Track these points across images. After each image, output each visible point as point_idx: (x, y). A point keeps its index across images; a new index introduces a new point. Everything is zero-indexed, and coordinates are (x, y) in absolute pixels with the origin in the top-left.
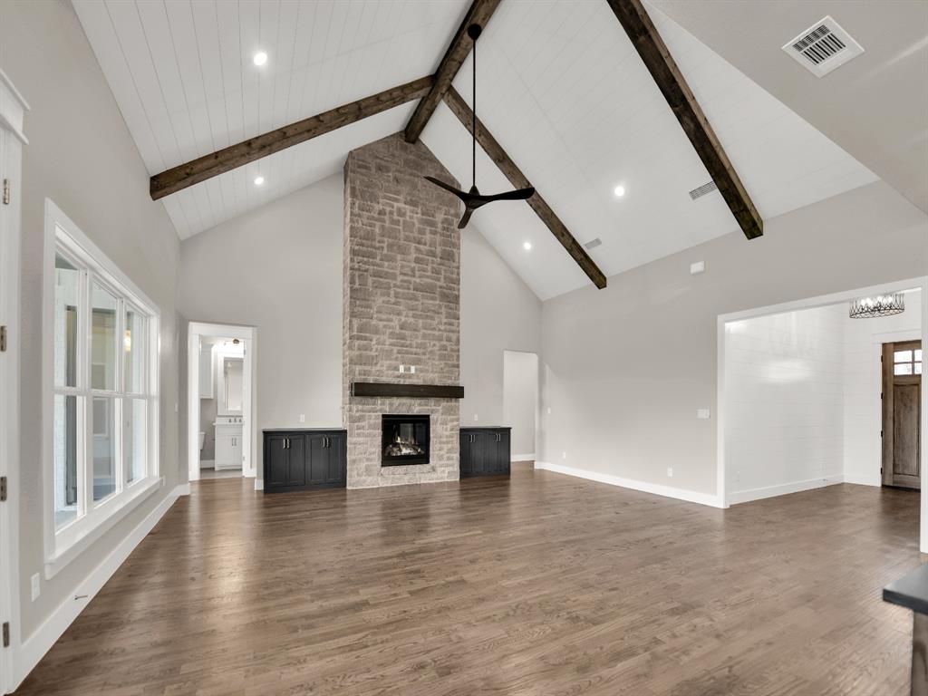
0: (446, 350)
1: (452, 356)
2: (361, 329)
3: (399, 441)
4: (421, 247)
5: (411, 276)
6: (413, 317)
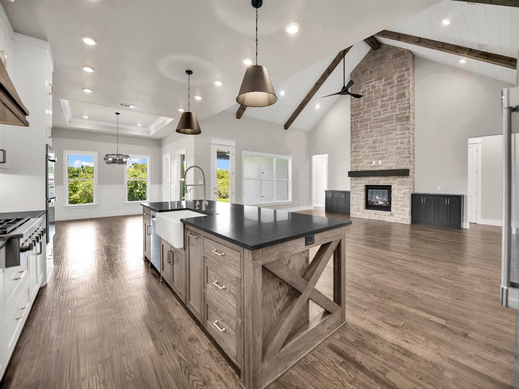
0: (400, 149)
5: (378, 115)
6: (380, 136)
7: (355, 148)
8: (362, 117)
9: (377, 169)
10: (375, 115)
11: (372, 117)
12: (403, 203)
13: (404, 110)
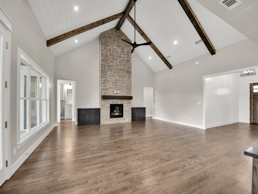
1: (129, 88)
2: (104, 81)
3: (115, 111)
4: (121, 58)
5: (118, 66)
8: (109, 64)
9: (117, 95)
10: (116, 65)
11: (114, 65)
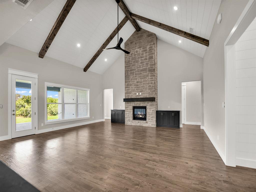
0: (151, 87)
4: (143, 58)
6: (140, 79)
7: (127, 86)
8: (131, 68)
9: (139, 97)
10: (139, 67)
11: (136, 68)
12: (152, 116)
13: (152, 65)
